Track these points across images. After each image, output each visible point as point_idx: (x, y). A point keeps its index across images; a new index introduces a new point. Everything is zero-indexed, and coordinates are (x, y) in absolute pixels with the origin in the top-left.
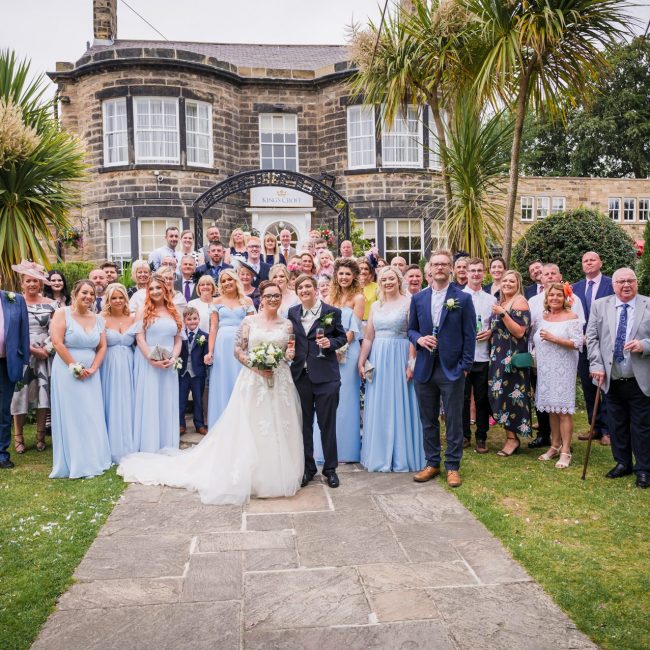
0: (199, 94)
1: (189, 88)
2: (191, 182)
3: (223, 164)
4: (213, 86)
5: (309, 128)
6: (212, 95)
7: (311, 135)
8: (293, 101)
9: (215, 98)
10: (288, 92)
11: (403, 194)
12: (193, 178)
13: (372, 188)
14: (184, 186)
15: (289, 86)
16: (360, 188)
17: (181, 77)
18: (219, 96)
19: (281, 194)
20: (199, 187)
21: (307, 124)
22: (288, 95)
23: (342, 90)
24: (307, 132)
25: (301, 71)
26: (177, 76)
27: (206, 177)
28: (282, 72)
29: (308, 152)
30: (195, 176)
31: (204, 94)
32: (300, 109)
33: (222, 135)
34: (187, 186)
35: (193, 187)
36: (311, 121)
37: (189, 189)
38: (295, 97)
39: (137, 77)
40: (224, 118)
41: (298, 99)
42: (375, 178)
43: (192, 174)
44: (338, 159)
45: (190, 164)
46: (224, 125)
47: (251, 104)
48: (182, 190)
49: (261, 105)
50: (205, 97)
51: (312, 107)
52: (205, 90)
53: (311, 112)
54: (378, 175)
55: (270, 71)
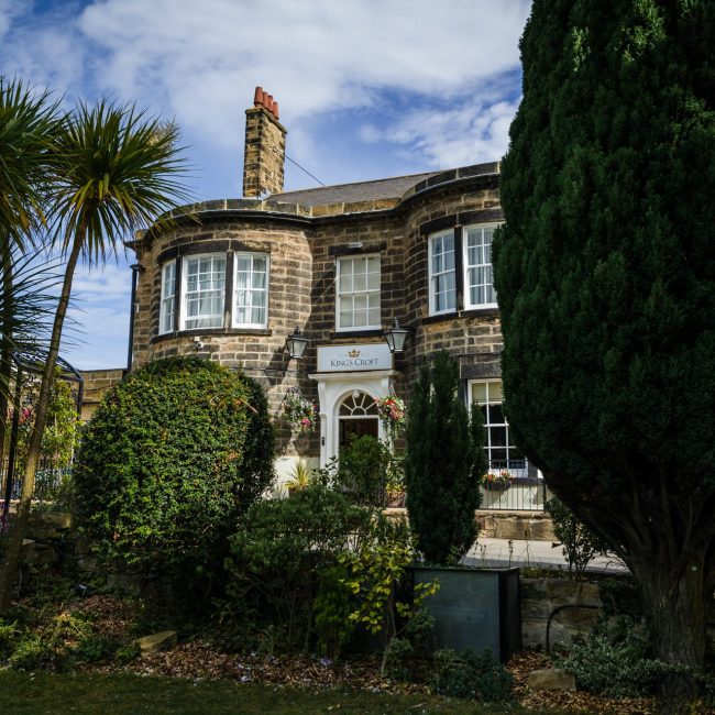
0: (251, 245)
1: (239, 239)
2: (235, 347)
3: (280, 323)
4: (272, 232)
5: (393, 268)
6: (269, 244)
7: (395, 277)
8: (374, 238)
9: (274, 246)
10: (369, 227)
11: (491, 345)
12: (237, 343)
13: (452, 340)
14: (225, 352)
15: (369, 220)
16: (439, 341)
17: (231, 229)
18: (279, 243)
19: (354, 354)
20: (244, 352)
21: (392, 263)
22: (369, 232)
23: (422, 215)
24: (391, 274)
25: (385, 200)
26: (226, 227)
27: (254, 341)
28: (361, 204)
29: (392, 299)
30: (240, 340)
31: (258, 243)
32: (383, 246)
33: (281, 288)
34: (229, 352)
35: (237, 353)
36: (396, 259)
37: (232, 356)
38: (377, 233)
39: (187, 235)
40: (285, 269)
41: (382, 234)
42: (456, 325)
43: (237, 338)
44: (418, 304)
45: (235, 325)
46: (285, 276)
47: (326, 247)
48: (223, 357)
49: (338, 247)
50: (258, 247)
51: (398, 242)
52: (259, 240)
53: (397, 248)
54: (459, 321)
55: (348, 206)
